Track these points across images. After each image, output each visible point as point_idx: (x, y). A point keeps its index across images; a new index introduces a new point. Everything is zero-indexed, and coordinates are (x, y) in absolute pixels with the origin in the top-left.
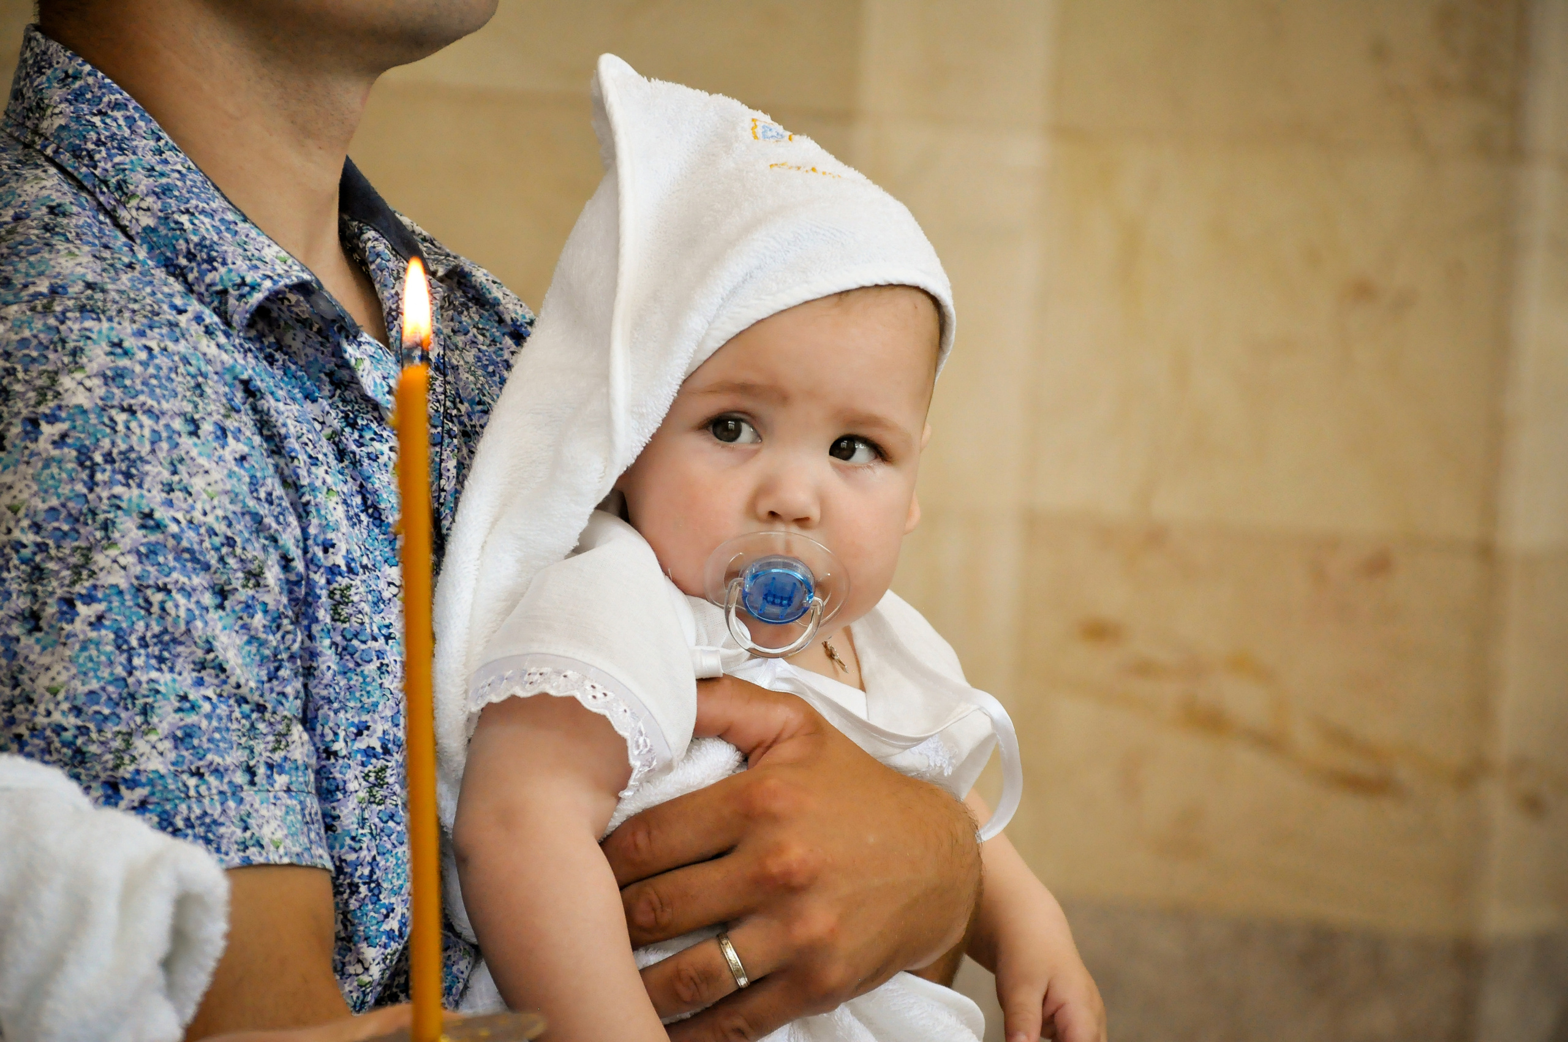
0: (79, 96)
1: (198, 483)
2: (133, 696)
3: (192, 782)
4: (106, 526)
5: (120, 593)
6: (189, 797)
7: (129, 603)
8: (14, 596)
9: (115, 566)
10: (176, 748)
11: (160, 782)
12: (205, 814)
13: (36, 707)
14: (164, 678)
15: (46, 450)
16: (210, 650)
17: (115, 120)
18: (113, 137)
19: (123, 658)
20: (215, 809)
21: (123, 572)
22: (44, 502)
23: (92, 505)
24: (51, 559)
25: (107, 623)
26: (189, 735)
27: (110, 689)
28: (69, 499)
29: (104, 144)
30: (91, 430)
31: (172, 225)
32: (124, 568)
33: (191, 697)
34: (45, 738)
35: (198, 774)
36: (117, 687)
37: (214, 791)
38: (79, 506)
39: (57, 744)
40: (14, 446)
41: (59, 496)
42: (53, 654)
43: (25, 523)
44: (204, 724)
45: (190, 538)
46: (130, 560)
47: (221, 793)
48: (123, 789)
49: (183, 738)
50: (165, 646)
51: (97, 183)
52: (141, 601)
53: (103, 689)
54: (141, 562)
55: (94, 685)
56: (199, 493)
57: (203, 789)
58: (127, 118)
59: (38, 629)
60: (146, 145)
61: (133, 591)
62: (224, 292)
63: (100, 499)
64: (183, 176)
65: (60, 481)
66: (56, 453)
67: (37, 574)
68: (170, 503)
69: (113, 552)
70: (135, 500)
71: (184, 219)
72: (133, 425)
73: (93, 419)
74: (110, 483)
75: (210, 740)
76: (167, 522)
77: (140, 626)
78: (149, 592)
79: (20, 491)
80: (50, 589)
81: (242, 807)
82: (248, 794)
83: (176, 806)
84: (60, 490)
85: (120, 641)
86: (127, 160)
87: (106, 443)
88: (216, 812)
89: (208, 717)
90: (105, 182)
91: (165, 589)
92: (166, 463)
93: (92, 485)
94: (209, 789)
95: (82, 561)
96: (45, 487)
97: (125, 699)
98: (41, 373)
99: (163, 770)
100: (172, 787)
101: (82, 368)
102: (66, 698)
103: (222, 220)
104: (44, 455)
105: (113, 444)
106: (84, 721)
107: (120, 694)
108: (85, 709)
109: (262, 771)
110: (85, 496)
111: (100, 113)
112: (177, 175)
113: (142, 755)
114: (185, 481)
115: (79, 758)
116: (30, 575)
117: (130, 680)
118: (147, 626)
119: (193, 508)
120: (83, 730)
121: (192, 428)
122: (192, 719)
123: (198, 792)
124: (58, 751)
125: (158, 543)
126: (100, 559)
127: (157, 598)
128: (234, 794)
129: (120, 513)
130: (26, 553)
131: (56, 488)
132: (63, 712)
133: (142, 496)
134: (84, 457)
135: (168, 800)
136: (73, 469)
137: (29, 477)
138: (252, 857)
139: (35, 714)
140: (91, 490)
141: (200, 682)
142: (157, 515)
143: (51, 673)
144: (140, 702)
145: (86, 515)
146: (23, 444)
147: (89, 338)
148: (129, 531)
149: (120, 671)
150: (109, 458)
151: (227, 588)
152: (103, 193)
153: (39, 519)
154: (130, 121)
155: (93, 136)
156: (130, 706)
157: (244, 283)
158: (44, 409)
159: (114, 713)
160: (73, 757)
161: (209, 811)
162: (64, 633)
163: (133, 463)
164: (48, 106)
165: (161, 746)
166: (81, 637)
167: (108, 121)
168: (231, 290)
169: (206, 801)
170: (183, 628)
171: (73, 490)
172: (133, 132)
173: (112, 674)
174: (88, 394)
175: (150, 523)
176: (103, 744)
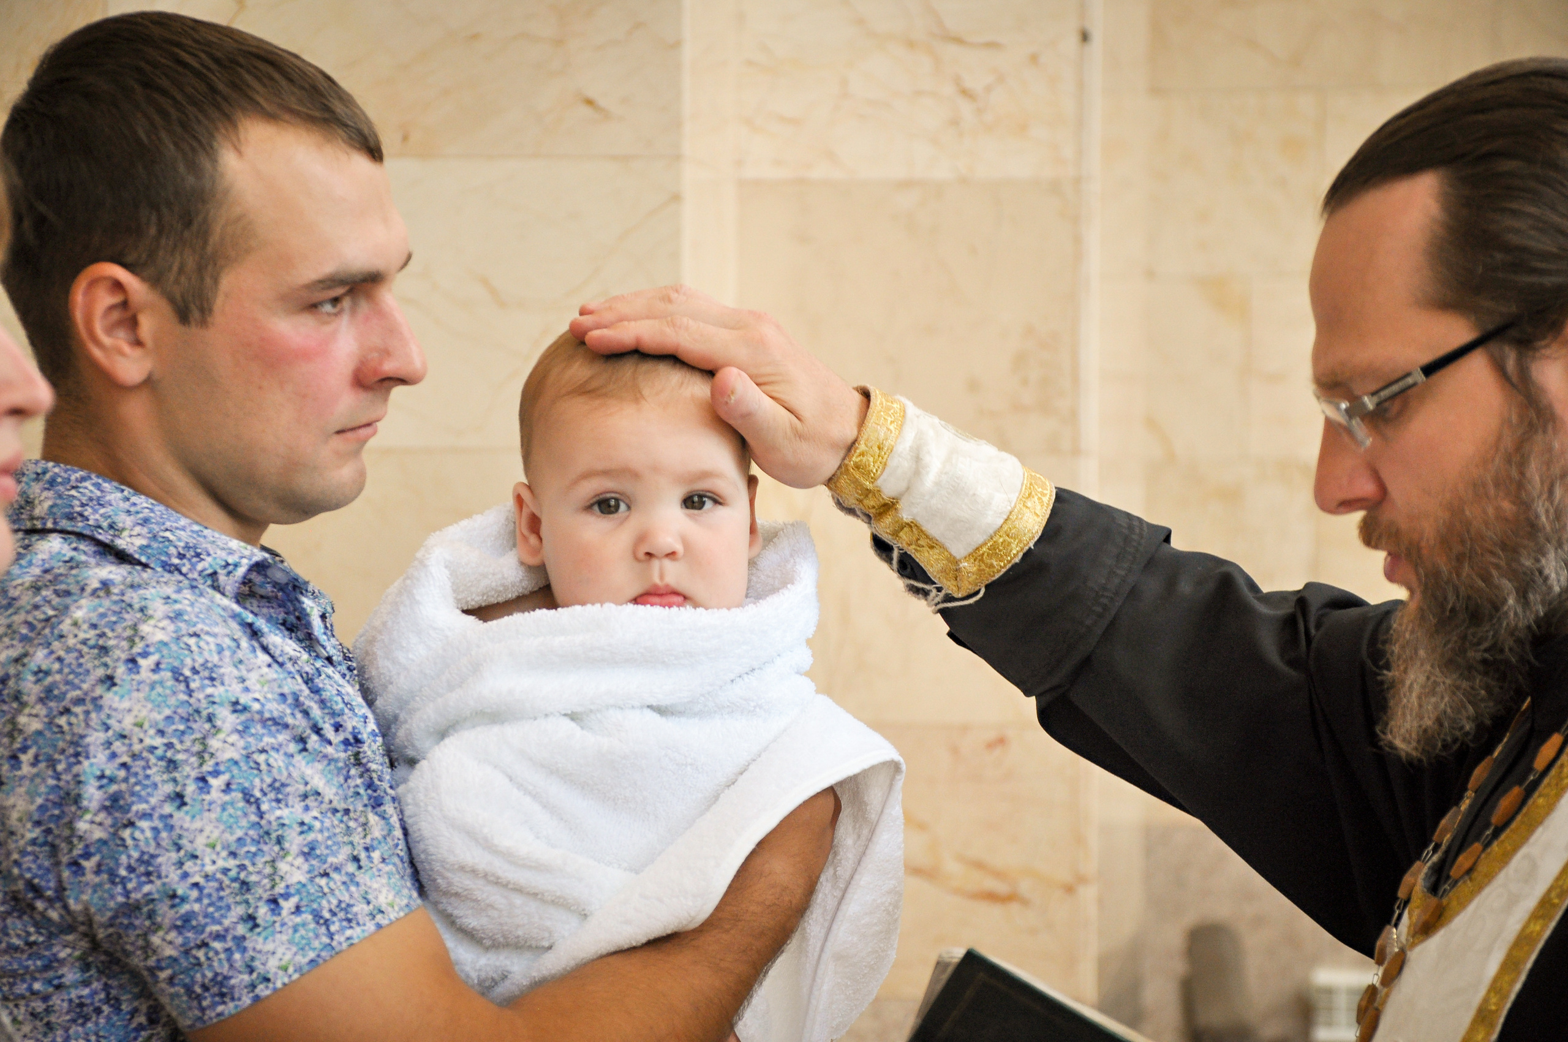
0: (52, 483)
2: (268, 833)
3: (323, 882)
4: (210, 719)
5: (236, 763)
6: (325, 894)
7: (244, 768)
8: (160, 785)
9: (226, 745)
10: (307, 860)
11: (304, 890)
12: (340, 902)
13: (202, 860)
14: (284, 812)
15: (149, 677)
16: (306, 784)
17: (86, 488)
18: (91, 499)
19: (253, 808)
20: (344, 896)
21: (232, 748)
22: (159, 713)
23: (195, 707)
24: (179, 752)
25: (233, 787)
26: (313, 849)
27: (251, 832)
28: (178, 707)
29: (87, 505)
30: (175, 655)
31: (161, 539)
32: (233, 745)
33: (306, 821)
34: (217, 880)
35: (326, 874)
36: (255, 830)
37: (339, 884)
38: (186, 710)
39: (227, 882)
40: (123, 680)
41: (169, 707)
42: (202, 819)
43: (152, 732)
44: (320, 837)
46: (234, 738)
47: (344, 883)
48: (281, 902)
49: (309, 852)
50: (278, 790)
51: (93, 528)
52: (252, 764)
53: (246, 834)
54: (242, 737)
55: (239, 833)
57: (332, 885)
58: (94, 485)
59: (184, 804)
60: (115, 497)
61: (244, 759)
62: (215, 573)
63: (199, 700)
64: (152, 510)
65: (166, 696)
66: (156, 677)
67: (172, 765)
68: (247, 690)
69: (221, 736)
70: (224, 695)
71: (168, 534)
72: (202, 644)
73: (174, 647)
74: (202, 688)
76: (250, 703)
77: (257, 781)
78: (255, 756)
79: (139, 711)
80: (185, 774)
81: (360, 889)
82: (361, 877)
83: (319, 904)
84: (168, 703)
85: (248, 797)
86: (109, 510)
87: (188, 662)
88: (346, 898)
89: (321, 831)
90: (100, 527)
91: (263, 751)
93: (190, 693)
94: (335, 883)
95: (201, 748)
96: (157, 703)
97: (263, 837)
98: (125, 629)
99: (303, 880)
100: (312, 891)
101: (151, 617)
102: (223, 848)
103: (192, 531)
104: (148, 681)
105: (194, 660)
106: (240, 860)
107: (259, 835)
108: (238, 852)
109: (363, 855)
110: (188, 702)
111: (73, 487)
112: (147, 510)
113: (286, 873)
115: (245, 888)
116: (168, 767)
117: (263, 822)
118: (262, 780)
120: (242, 867)
122: (311, 836)
123: (330, 888)
124: (229, 887)
125: (247, 720)
126: (214, 743)
127: (261, 758)
128: (352, 881)
129: (215, 706)
130: (159, 752)
131: (165, 702)
132: (224, 859)
133: (227, 691)
134: (177, 675)
135: (312, 901)
136: (173, 686)
137: (143, 700)
139: (203, 865)
140: (191, 696)
141: (307, 808)
142: (242, 701)
143: (206, 834)
144: (274, 836)
145: (192, 715)
146: (129, 678)
148: (227, 719)
149: (254, 818)
150: (195, 671)
151: (304, 736)
152: (100, 534)
153: (161, 726)
154: (97, 486)
155: (77, 503)
156: (268, 841)
157: (228, 564)
158: (137, 649)
159: (259, 850)
160: (241, 888)
161: (342, 899)
162: (206, 803)
163: (211, 670)
164: (34, 499)
165: (297, 863)
166: (219, 802)
167: (81, 490)
168: (219, 571)
169: (337, 892)
170: (285, 774)
171: (178, 700)
172: (102, 491)
173: (249, 822)
174: (163, 632)
175: (239, 707)
176: (259, 873)
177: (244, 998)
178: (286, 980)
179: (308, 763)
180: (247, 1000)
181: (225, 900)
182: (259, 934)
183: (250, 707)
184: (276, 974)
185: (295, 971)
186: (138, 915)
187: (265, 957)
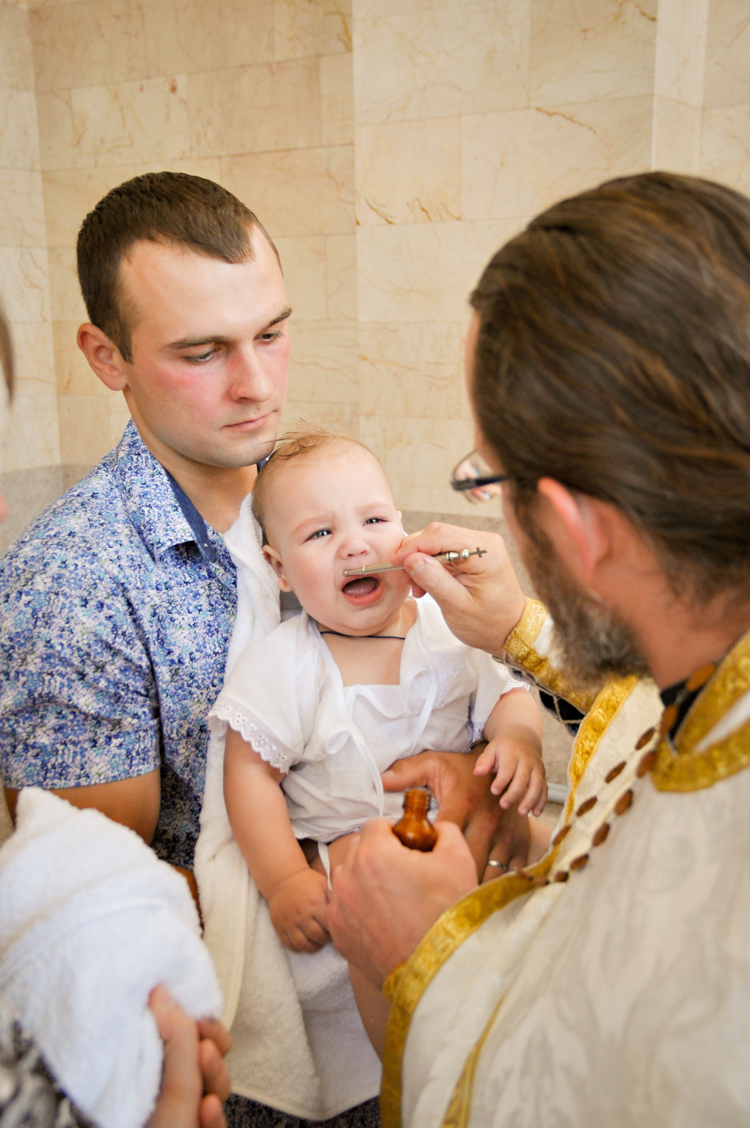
1: (78, 629)
4: (33, 645)
5: (33, 674)
7: (36, 679)
9: (32, 663)
15: (21, 607)
21: (34, 666)
22: (15, 629)
25: (26, 686)
28: (25, 630)
32: (35, 664)
33: (63, 713)
35: (64, 744)
40: (11, 602)
45: (67, 652)
46: (38, 660)
47: (75, 752)
49: (59, 729)
52: (41, 679)
54: (43, 662)
56: (77, 633)
57: (65, 751)
61: (38, 674)
63: (35, 632)
65: (23, 622)
66: (24, 609)
68: (61, 637)
69: (34, 656)
70: (46, 634)
73: (42, 597)
74: (40, 626)
75: (72, 730)
76: (56, 645)
79: (9, 622)
80: (14, 665)
81: (83, 759)
82: (89, 752)
83: (50, 758)
84: (22, 626)
87: (45, 609)
88: (69, 761)
89: (72, 721)
91: (51, 674)
92: (65, 619)
93: (35, 626)
94: (69, 751)
96: (16, 623)
100: (50, 750)
104: (20, 609)
105: (47, 609)
109: (100, 741)
113: (39, 736)
114: (71, 627)
116: (7, 657)
118: (43, 689)
119: (72, 639)
121: (84, 603)
123: (62, 753)
125: (50, 654)
126: (29, 658)
127: (47, 678)
128: (81, 753)
129: (39, 639)
131: (21, 624)
133: (49, 633)
134: (34, 613)
136: (30, 618)
138: (81, 782)
142: (53, 642)
145: (29, 638)
146: (14, 602)
147: (54, 558)
148: (41, 648)
150: (44, 615)
151: (84, 673)
161: (66, 761)
163: (51, 618)
165: (48, 732)
170: (58, 691)
175: (49, 645)
176: (24, 728)
177: (72, 781)
178: (98, 781)
179: (84, 687)
180: (72, 783)
181: (86, 726)
182: (95, 751)
183: (55, 647)
184: (93, 776)
185: (104, 778)
186: (36, 714)
187: (93, 765)
